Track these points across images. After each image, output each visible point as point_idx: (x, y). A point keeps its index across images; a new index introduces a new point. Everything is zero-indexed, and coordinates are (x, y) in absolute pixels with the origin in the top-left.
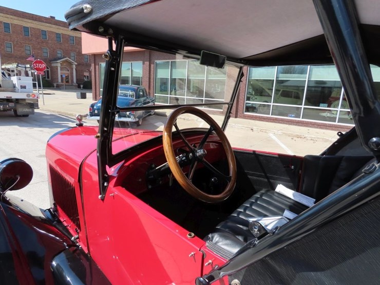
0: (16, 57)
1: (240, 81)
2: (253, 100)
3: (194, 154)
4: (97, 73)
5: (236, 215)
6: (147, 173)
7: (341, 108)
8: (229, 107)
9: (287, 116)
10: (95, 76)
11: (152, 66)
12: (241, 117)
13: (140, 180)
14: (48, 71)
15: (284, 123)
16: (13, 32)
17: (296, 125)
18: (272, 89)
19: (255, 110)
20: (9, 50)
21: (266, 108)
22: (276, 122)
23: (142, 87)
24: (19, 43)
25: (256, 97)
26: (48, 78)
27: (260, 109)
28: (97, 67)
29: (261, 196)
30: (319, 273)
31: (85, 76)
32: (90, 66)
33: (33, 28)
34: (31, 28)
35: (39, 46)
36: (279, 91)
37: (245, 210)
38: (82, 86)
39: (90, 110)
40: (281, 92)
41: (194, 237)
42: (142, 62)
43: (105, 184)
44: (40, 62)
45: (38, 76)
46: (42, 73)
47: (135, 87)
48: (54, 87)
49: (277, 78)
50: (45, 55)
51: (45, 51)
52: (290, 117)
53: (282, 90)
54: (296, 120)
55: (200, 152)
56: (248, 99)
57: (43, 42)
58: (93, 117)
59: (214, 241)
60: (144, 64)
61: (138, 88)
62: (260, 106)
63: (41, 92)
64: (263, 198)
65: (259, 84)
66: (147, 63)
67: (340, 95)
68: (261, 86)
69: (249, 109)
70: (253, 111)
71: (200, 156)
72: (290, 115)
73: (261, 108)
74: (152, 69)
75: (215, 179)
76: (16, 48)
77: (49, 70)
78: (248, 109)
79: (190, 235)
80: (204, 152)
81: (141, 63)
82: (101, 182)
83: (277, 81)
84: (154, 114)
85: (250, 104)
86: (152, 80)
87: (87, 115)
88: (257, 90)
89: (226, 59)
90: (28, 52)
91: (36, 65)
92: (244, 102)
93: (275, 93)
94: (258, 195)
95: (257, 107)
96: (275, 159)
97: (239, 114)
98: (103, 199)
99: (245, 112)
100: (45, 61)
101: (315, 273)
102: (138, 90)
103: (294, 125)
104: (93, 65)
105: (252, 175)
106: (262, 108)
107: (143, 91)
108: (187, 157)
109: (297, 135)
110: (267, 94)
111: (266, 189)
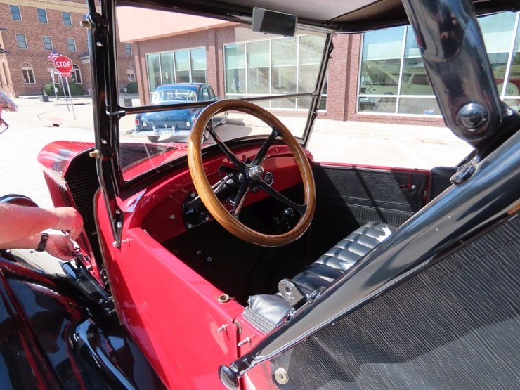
0: (33, 55)
1: (329, 57)
2: (371, 93)
3: (244, 174)
4: (144, 68)
5: (322, 263)
6: (183, 206)
7: (505, 95)
8: (313, 100)
9: (422, 113)
10: (141, 74)
11: (220, 52)
12: (352, 119)
13: (172, 217)
14: (78, 72)
15: (417, 124)
16: (25, 18)
17: (435, 126)
18: (398, 75)
19: (375, 108)
20: (22, 45)
21: (389, 103)
22: (406, 124)
23: (207, 85)
24: (35, 34)
25: (374, 87)
26: (79, 81)
27: (381, 106)
28: (143, 60)
29: (364, 232)
30: (395, 366)
31: (129, 75)
32: (133, 59)
33: (51, 10)
34: (48, 10)
35: (62, 37)
36: (409, 75)
37: (337, 254)
38: (126, 90)
39: (137, 122)
40: (412, 77)
41: (229, 301)
42: (205, 47)
43: (119, 225)
44: (63, 59)
45: (64, 79)
46: (68, 74)
47: (197, 85)
48: (88, 93)
49: (405, 56)
50: (71, 48)
51: (71, 42)
52: (427, 113)
53: (413, 75)
54: (435, 119)
55: (253, 170)
56: (363, 91)
57: (66, 30)
58: (142, 133)
59: (254, 306)
60: (207, 49)
61: (201, 86)
62: (380, 101)
63: (69, 102)
64: (367, 235)
65: (380, 68)
66: (212, 48)
67: (504, 75)
68: (383, 70)
69: (365, 107)
70: (372, 109)
71: (254, 176)
72: (427, 111)
73: (382, 103)
74: (220, 58)
75: (289, 211)
76: (30, 41)
77: (79, 69)
78: (363, 106)
79: (223, 298)
80: (260, 169)
81: (203, 48)
82: (113, 223)
83: (406, 60)
84: (226, 123)
85: (366, 99)
86: (221, 74)
87: (133, 130)
88: (376, 76)
89: (297, 20)
90: (48, 46)
91: (59, 64)
92: (356, 97)
93: (403, 79)
94: (359, 232)
95: (376, 101)
96: (386, 176)
97: (349, 114)
98: (119, 247)
99: (359, 111)
100: (72, 56)
101: (389, 365)
102: (201, 89)
103: (432, 125)
104: (137, 57)
105: (353, 202)
106: (385, 103)
107: (207, 89)
108: (235, 178)
109: (438, 141)
110: (391, 82)
111: (373, 222)
